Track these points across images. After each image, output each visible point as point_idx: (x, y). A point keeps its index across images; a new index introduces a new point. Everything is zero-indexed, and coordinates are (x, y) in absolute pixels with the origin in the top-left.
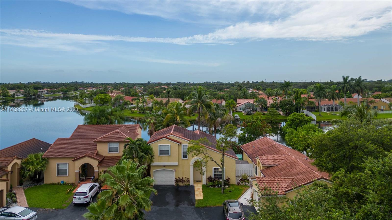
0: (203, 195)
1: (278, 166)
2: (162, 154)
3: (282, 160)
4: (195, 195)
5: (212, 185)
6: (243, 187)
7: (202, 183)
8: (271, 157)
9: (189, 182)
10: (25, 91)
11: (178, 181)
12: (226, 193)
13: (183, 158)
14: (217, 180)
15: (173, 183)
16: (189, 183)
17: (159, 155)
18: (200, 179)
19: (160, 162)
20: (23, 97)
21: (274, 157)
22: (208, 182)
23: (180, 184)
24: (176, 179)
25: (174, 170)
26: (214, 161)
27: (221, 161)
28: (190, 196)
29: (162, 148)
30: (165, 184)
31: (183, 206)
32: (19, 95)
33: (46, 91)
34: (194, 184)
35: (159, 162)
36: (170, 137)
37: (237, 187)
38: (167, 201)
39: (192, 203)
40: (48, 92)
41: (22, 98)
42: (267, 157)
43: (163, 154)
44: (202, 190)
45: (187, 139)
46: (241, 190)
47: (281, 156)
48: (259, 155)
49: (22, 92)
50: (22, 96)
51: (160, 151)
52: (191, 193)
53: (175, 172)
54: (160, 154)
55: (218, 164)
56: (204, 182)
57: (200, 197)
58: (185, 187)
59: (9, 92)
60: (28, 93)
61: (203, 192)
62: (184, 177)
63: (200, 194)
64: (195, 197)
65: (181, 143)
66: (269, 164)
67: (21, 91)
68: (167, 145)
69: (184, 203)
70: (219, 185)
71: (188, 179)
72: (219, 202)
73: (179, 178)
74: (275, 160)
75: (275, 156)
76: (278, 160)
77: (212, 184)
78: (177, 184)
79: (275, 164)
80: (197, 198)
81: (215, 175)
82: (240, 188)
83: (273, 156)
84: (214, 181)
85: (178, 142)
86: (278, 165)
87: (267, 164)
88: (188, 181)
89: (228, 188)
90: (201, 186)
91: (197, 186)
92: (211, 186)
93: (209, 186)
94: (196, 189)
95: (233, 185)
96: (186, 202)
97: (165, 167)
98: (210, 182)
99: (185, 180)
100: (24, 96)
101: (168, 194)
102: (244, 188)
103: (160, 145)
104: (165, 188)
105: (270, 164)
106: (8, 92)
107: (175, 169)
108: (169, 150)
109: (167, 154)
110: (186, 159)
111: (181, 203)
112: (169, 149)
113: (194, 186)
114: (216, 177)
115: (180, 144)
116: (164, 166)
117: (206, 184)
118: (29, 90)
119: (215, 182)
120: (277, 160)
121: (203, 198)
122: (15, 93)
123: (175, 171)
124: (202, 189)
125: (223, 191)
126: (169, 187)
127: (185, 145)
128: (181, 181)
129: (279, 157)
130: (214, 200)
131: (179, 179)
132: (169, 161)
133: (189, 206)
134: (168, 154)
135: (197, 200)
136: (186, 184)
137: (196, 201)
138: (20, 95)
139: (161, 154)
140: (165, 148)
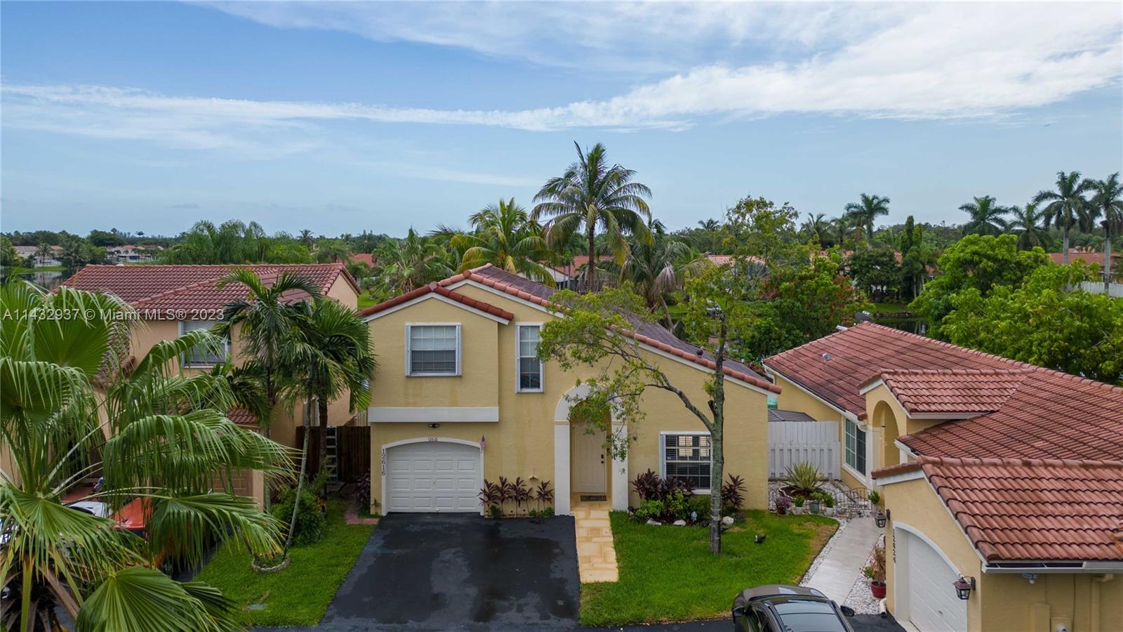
0: (618, 560)
1: (994, 416)
2: (425, 371)
3: (1005, 389)
4: (577, 561)
5: (658, 515)
6: (807, 524)
7: (611, 504)
8: (947, 378)
9: (549, 499)
10: (67, 250)
11: (499, 494)
12: (731, 553)
13: (522, 387)
14: (680, 493)
15: (477, 506)
16: (547, 505)
17: (407, 371)
18: (600, 489)
19: (415, 404)
20: (60, 266)
21: (959, 378)
22: (639, 501)
23: (509, 509)
24: (489, 485)
25: (478, 445)
26: (675, 391)
27: (710, 391)
28: (552, 566)
29: (424, 339)
30: (437, 509)
31: (513, 616)
32: (49, 261)
33: (130, 251)
34: (571, 510)
35: (407, 404)
36: (462, 292)
37: (776, 522)
38: (436, 590)
39: (561, 603)
40: (137, 255)
41: (56, 271)
42: (925, 378)
43: (428, 366)
44: (614, 534)
45: (539, 299)
46: (799, 535)
47: (991, 375)
48: (883, 370)
49: (56, 253)
50: (57, 263)
51: (413, 352)
52: (557, 551)
53: (482, 455)
54: (413, 370)
55: (693, 404)
56: (620, 498)
57: (601, 569)
58: (533, 522)
59: (16, 252)
60: (74, 254)
61: (618, 545)
62: (526, 477)
63: (605, 557)
64: (580, 569)
65: (510, 318)
66: (946, 408)
67: (53, 250)
68: (447, 327)
69: (522, 601)
70: (694, 515)
71: (544, 485)
72: (704, 597)
73: (504, 482)
74: (970, 391)
75: (961, 375)
76: (987, 393)
77: (657, 507)
78: (493, 509)
79: (977, 408)
80: (588, 575)
81: (670, 468)
82: (795, 529)
83: (955, 374)
84: (670, 497)
85: (499, 313)
86: (992, 412)
87: (933, 408)
88: (546, 494)
89: (737, 529)
90: (608, 517)
91: (586, 519)
92: (654, 517)
93: (641, 520)
94: (580, 533)
95: (756, 513)
96: (533, 599)
97: (436, 430)
98: (647, 499)
99: (531, 490)
100: (63, 265)
101: (448, 554)
102: (810, 526)
103: (412, 327)
104: (438, 528)
105: (949, 407)
106: (13, 252)
107: (483, 439)
108: (455, 351)
109: (448, 370)
110: (536, 390)
111: (506, 604)
112: (457, 346)
113: (574, 517)
114: (677, 475)
115: (506, 322)
116: (434, 425)
117: (631, 509)
118: (79, 246)
119: (675, 499)
120: (982, 393)
121: (620, 573)
122: (35, 255)
123: (485, 448)
124: (610, 533)
125: (720, 540)
126: (453, 520)
127: (532, 327)
128: (511, 497)
129: (982, 378)
130: (679, 587)
131: (503, 484)
132: (454, 403)
133: (548, 618)
134: (451, 366)
135: (588, 585)
136: (534, 511)
137: (584, 591)
138: (50, 263)
139: (420, 371)
140: (436, 340)
